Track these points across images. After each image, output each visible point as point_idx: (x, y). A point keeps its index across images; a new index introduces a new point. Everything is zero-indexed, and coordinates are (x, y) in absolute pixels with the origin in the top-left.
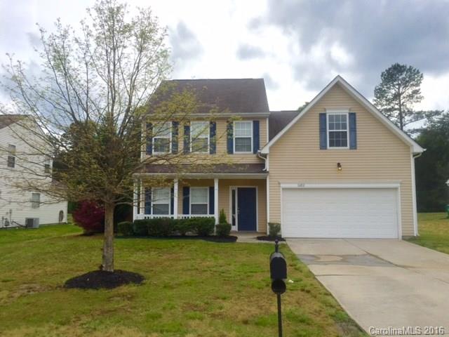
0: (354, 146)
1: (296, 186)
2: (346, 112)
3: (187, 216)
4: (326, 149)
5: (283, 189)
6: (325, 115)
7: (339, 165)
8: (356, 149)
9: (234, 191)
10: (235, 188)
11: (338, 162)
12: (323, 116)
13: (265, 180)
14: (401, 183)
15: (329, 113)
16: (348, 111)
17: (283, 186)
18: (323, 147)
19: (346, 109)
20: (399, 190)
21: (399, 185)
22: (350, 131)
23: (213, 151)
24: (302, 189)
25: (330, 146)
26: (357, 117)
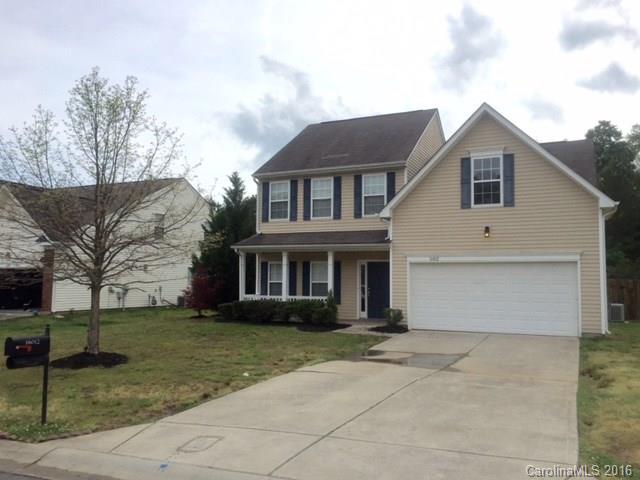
0: (510, 202)
1: (427, 260)
2: (499, 154)
3: (306, 298)
4: (470, 207)
5: (411, 264)
6: (468, 159)
7: (487, 230)
8: (513, 205)
9: (363, 267)
10: (365, 262)
11: (487, 225)
12: (465, 162)
13: (388, 252)
14: (581, 255)
15: (474, 156)
16: (502, 152)
17: (411, 259)
18: (465, 205)
19: (499, 149)
20: (579, 265)
21: (578, 257)
22: (505, 181)
23: (337, 216)
24: (434, 264)
25: (476, 203)
26: (516, 159)
